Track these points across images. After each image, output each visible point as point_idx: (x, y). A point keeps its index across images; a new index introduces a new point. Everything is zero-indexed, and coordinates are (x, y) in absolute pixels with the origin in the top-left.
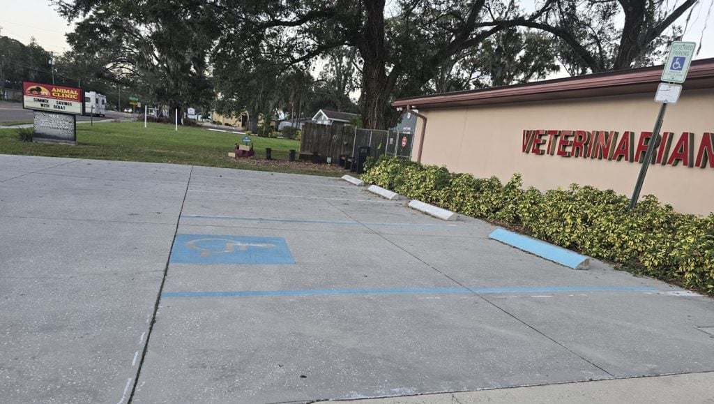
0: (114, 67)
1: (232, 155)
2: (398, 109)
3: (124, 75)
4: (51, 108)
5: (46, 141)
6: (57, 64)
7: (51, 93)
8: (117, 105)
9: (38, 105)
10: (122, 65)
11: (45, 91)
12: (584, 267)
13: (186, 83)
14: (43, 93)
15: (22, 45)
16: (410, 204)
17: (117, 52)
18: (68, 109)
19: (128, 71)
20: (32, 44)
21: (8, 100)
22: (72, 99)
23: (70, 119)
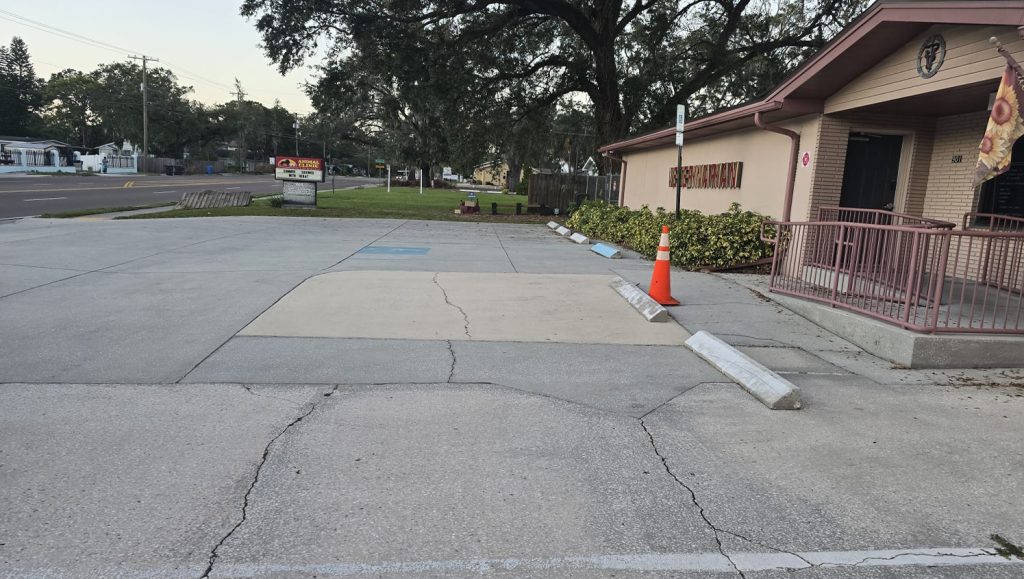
0: (361, 125)
1: (458, 211)
2: (603, 155)
3: (373, 134)
4: (297, 177)
5: (293, 207)
6: (302, 127)
7: (297, 164)
8: (366, 169)
9: (286, 176)
10: (370, 122)
11: (292, 163)
12: (619, 256)
13: (436, 139)
14: (291, 165)
15: (265, 109)
16: (572, 237)
17: (364, 109)
18: (311, 177)
19: (377, 129)
20: (276, 108)
21: (250, 173)
22: (314, 169)
23: (312, 186)
